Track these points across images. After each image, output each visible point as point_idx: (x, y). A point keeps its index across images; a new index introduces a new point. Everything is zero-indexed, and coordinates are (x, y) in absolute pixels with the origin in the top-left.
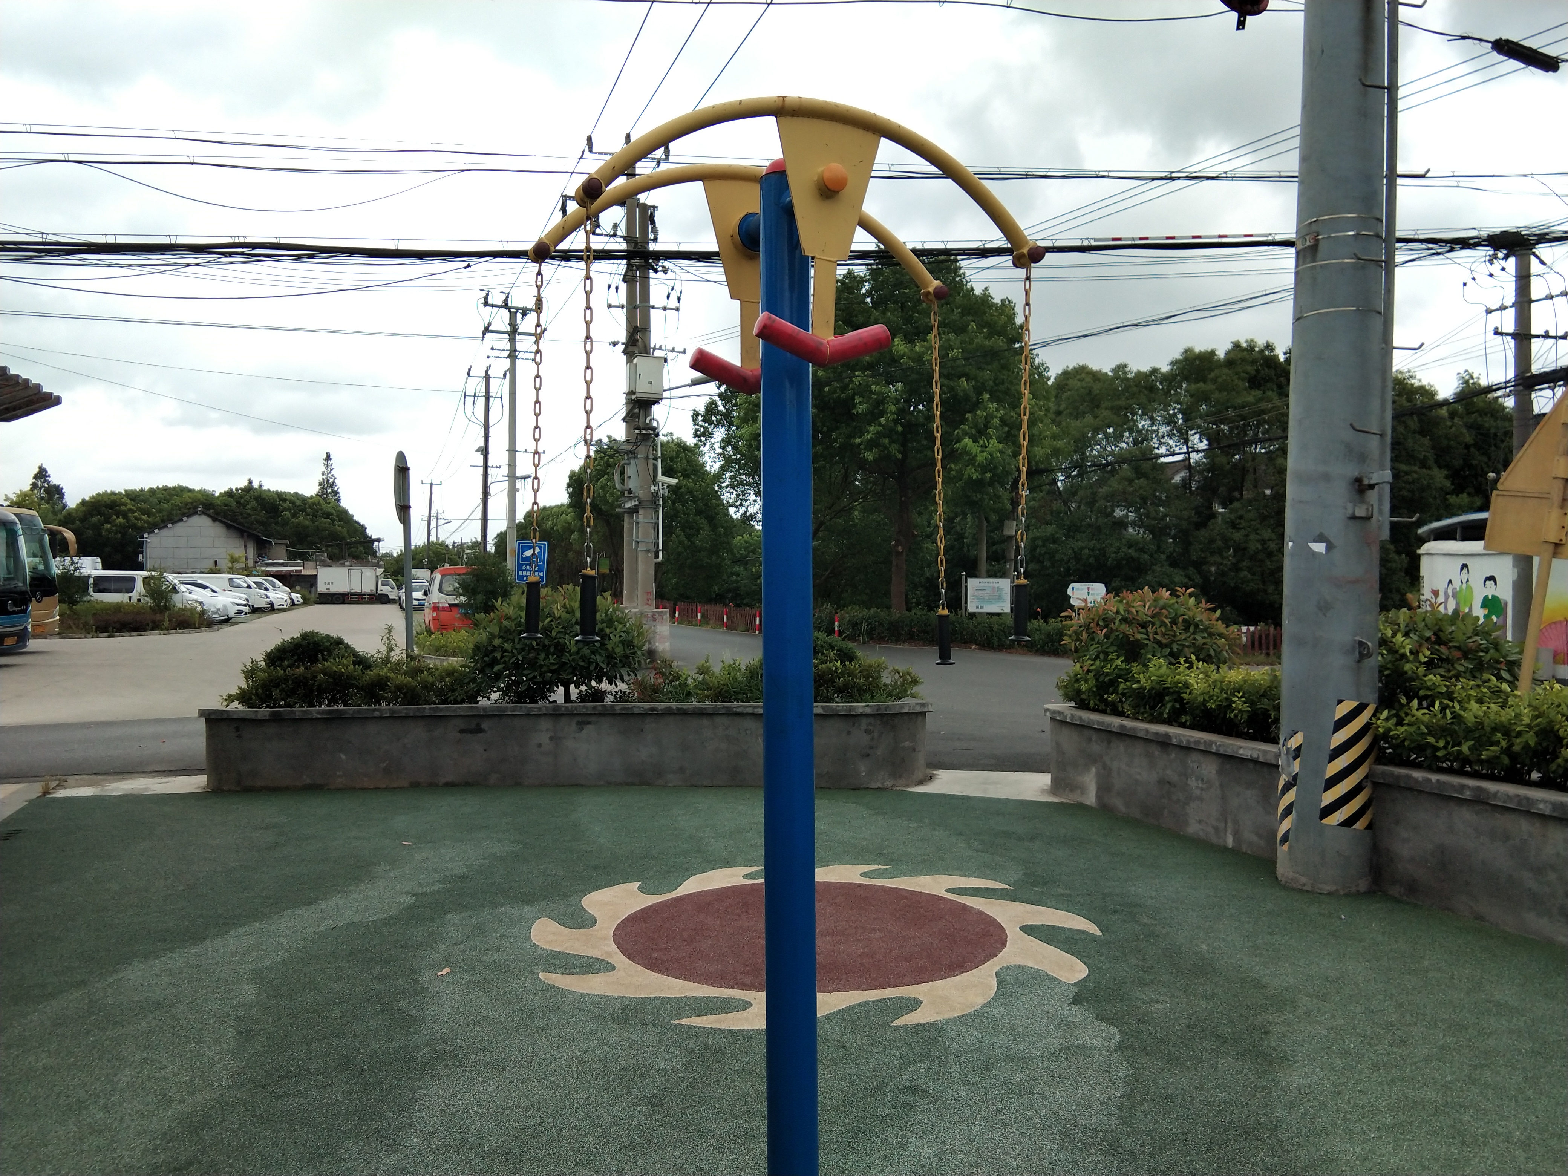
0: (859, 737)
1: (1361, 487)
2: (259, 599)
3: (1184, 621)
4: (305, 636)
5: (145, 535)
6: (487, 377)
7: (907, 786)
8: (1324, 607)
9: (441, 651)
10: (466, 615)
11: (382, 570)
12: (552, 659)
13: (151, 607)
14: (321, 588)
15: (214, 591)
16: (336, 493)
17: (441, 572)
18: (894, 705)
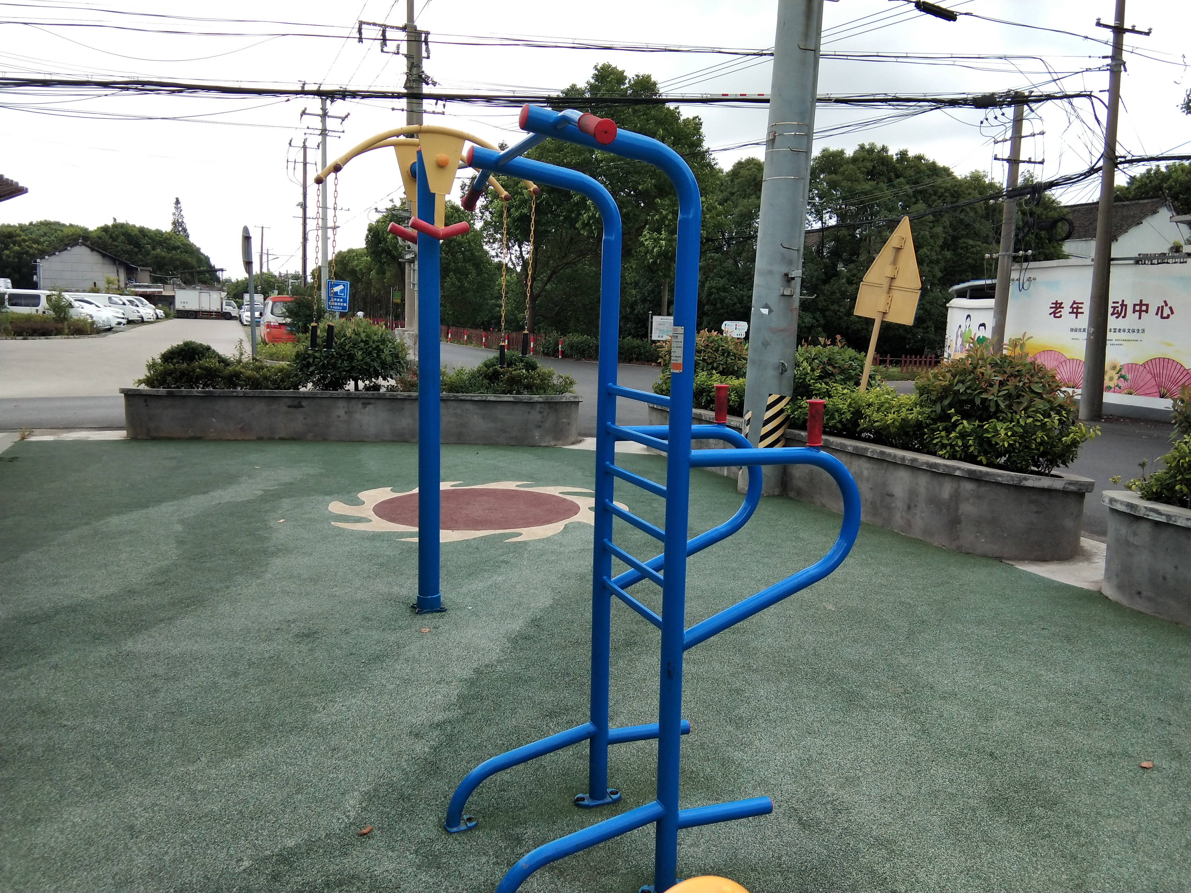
0: (535, 415)
1: (788, 279)
2: (133, 313)
3: (722, 349)
4: (186, 344)
5: (38, 260)
6: (305, 148)
7: (564, 445)
8: (766, 344)
9: (272, 356)
10: (291, 332)
11: (226, 293)
12: (346, 363)
13: (53, 318)
14: (179, 306)
15: (97, 306)
16: (185, 230)
17: (272, 299)
18: (558, 398)
